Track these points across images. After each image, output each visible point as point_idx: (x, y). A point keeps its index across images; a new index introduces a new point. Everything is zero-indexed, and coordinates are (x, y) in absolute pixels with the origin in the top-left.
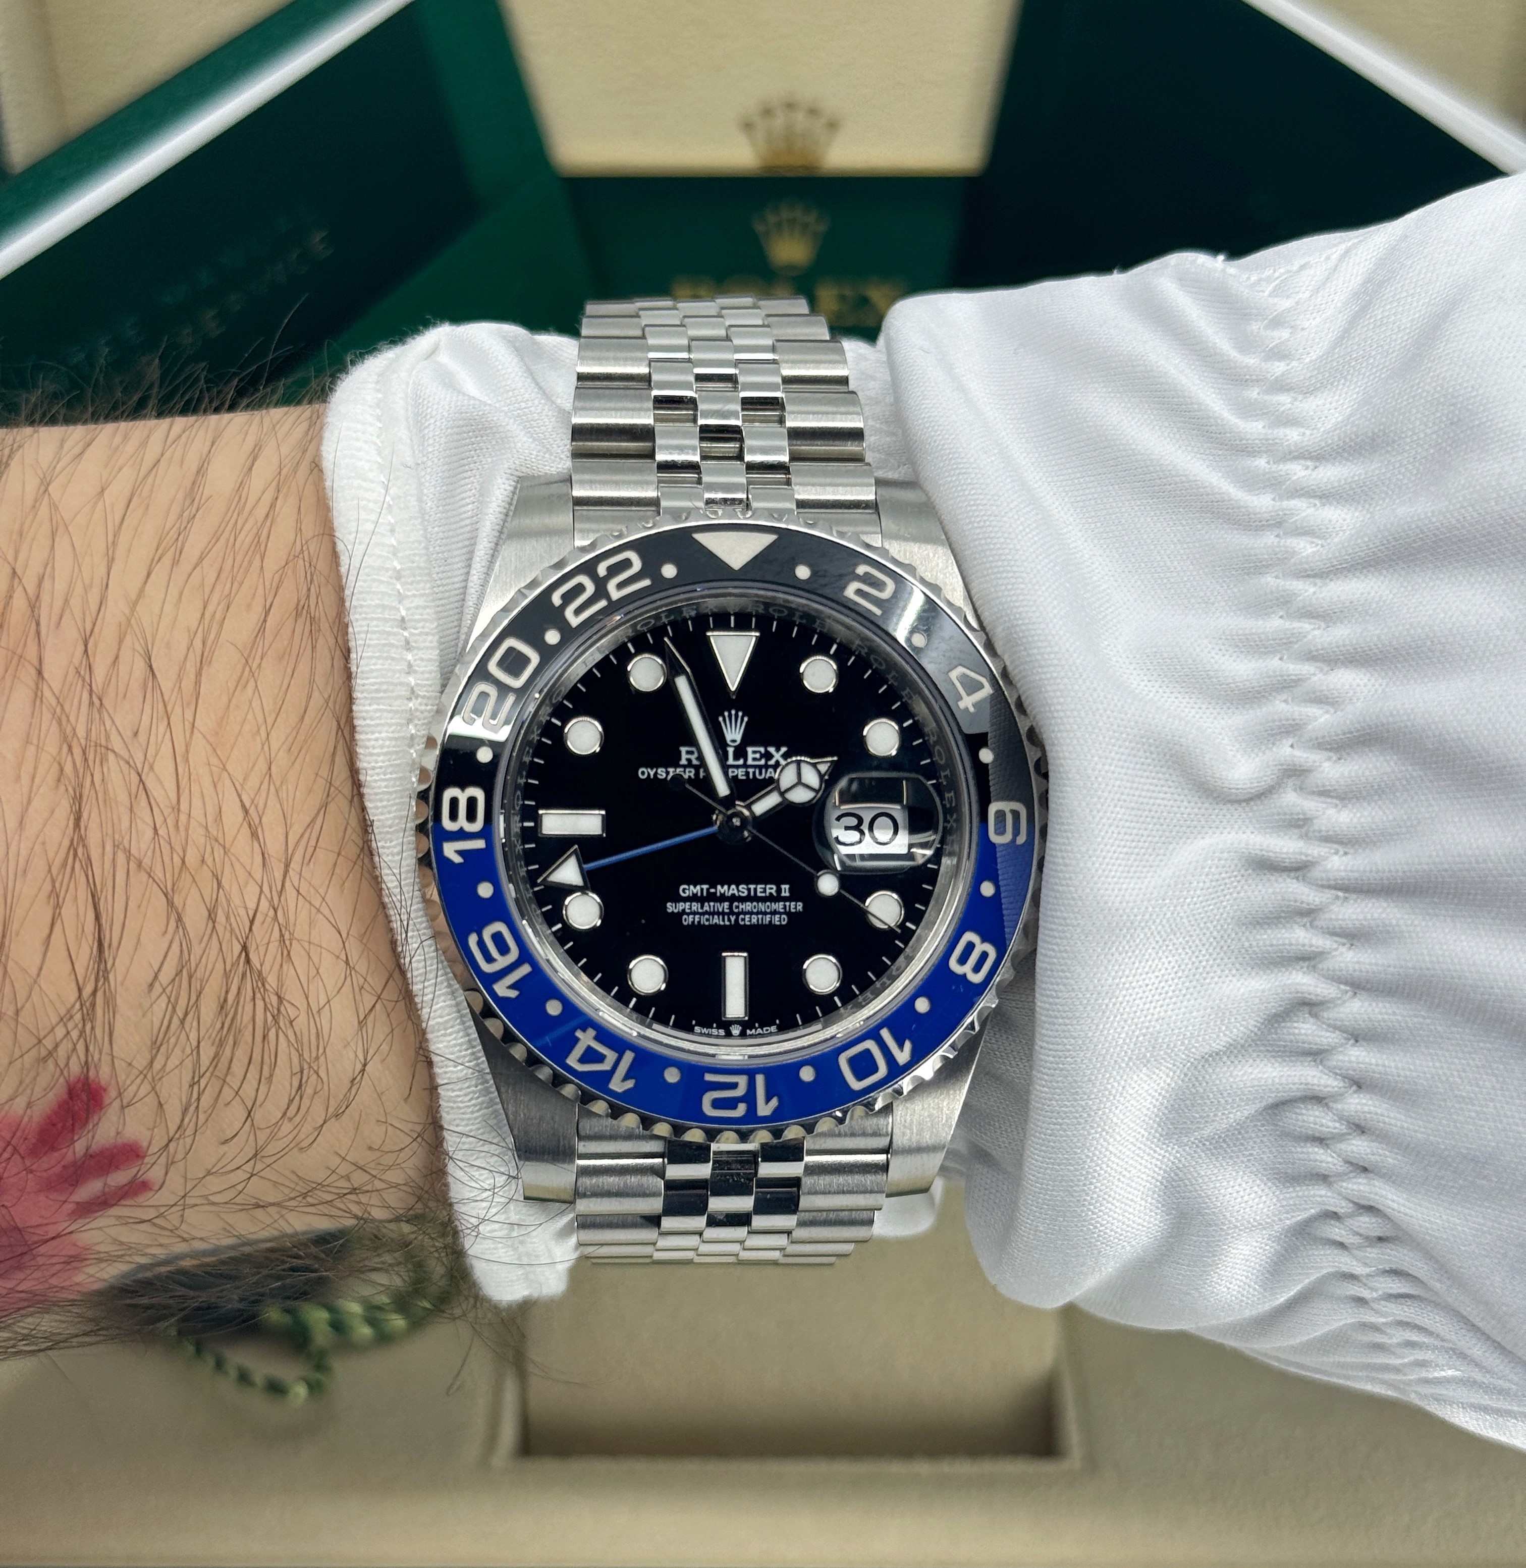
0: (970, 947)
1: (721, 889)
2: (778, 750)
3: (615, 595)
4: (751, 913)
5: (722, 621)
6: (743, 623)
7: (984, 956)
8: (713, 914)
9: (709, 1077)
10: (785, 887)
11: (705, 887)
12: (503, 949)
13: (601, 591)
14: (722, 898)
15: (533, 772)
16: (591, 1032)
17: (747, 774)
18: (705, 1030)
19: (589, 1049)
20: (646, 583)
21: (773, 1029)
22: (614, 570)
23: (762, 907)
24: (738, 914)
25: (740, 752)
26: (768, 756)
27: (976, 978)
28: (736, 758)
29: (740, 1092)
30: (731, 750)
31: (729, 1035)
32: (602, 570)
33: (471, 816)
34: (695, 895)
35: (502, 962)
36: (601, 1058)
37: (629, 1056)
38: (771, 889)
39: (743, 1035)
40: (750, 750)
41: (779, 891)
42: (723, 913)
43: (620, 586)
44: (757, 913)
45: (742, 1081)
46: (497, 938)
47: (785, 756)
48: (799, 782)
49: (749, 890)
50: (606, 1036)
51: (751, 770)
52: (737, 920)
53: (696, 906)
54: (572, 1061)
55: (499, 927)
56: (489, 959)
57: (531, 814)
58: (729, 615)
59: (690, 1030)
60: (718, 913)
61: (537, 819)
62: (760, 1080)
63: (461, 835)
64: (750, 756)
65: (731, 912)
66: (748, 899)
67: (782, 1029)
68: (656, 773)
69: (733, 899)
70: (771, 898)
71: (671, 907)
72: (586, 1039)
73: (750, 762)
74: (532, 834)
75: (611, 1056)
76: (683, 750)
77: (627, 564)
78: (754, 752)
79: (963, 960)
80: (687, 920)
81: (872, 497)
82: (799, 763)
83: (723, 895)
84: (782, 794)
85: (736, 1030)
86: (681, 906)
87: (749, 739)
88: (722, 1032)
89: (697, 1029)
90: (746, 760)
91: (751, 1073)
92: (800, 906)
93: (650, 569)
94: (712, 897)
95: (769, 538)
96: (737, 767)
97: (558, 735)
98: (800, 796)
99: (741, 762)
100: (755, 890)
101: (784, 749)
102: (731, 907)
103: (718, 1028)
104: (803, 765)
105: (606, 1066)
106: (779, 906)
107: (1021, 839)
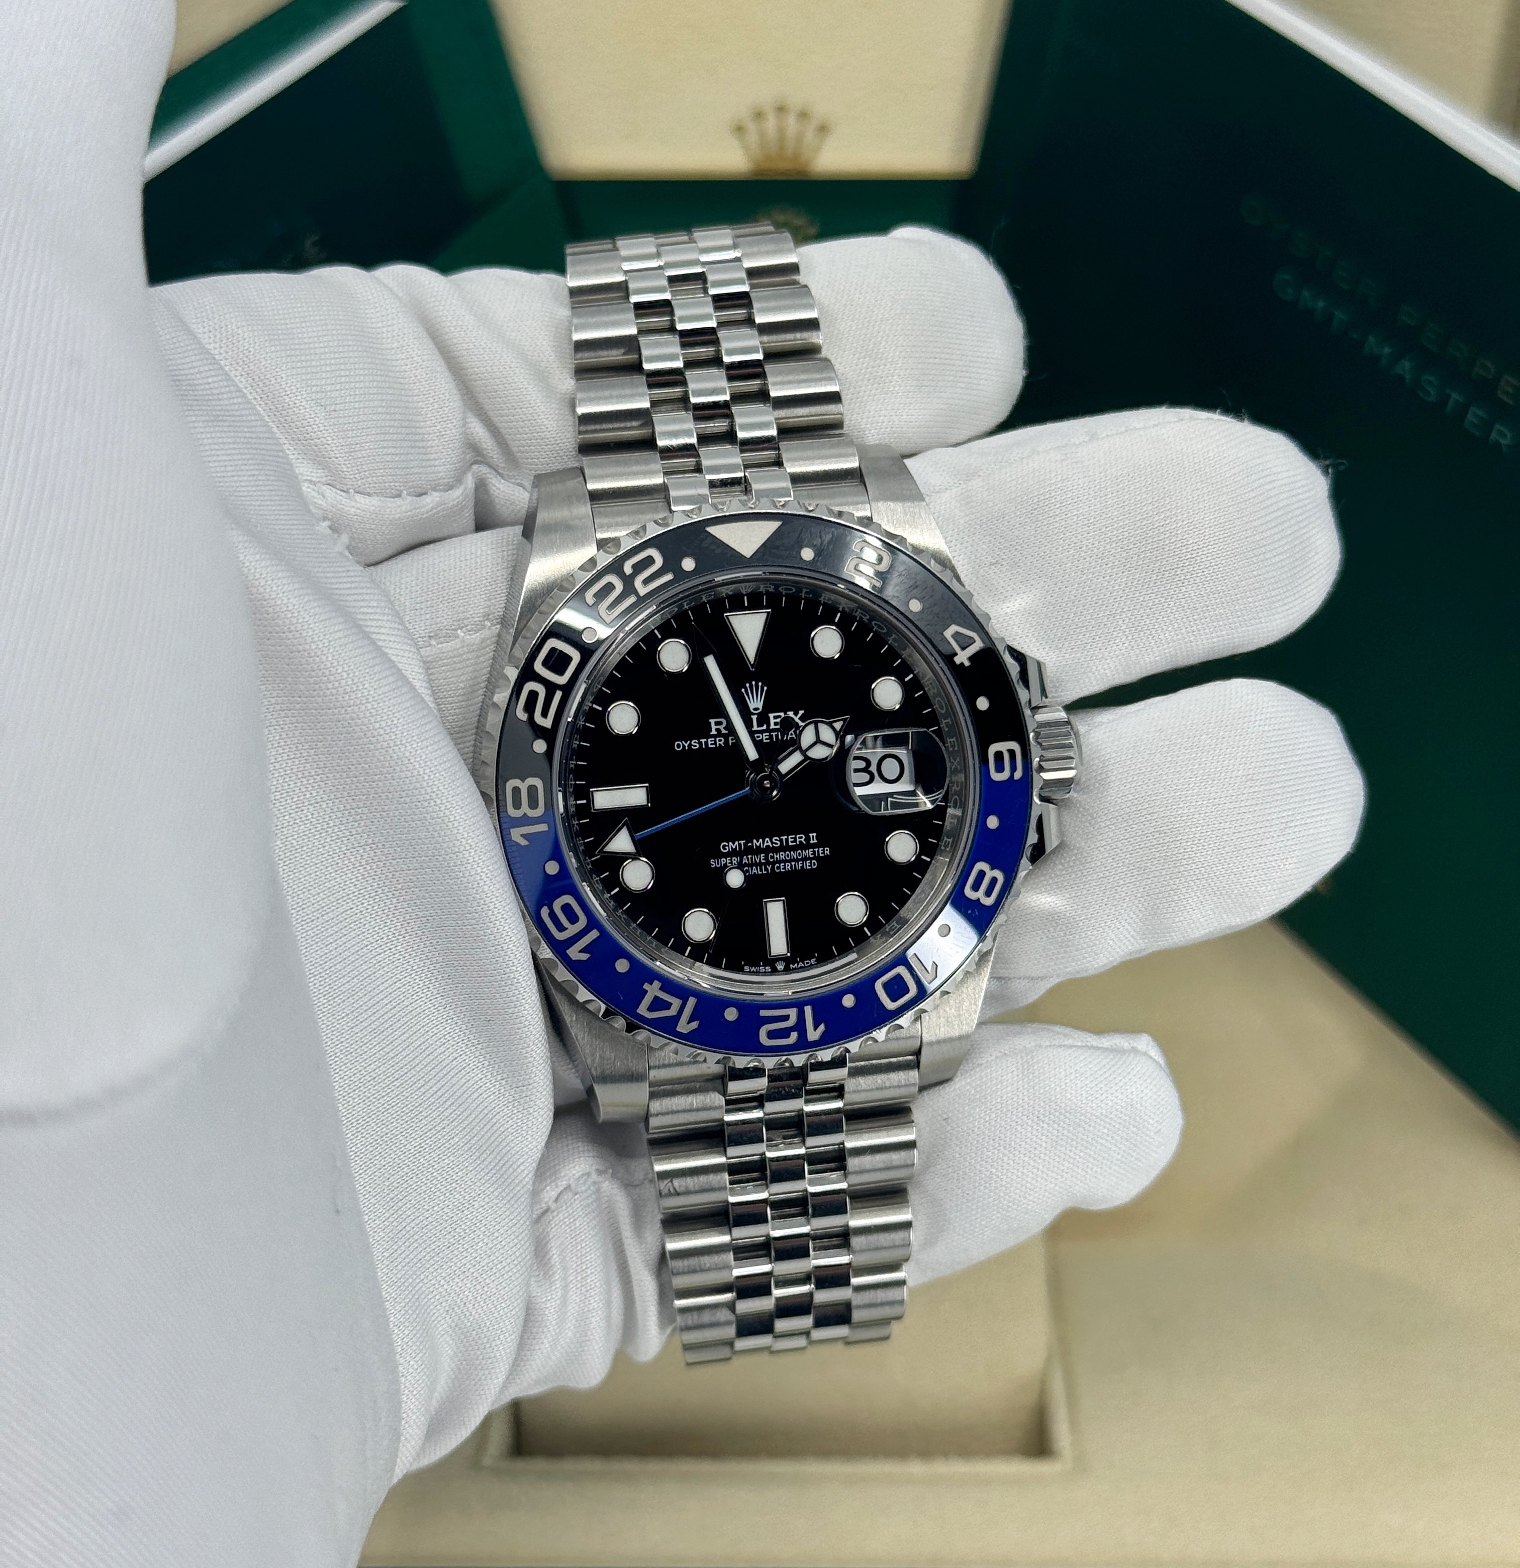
0: (982, 874)
1: (756, 843)
2: (796, 714)
3: (643, 591)
4: (785, 861)
5: (737, 604)
6: (755, 602)
7: (994, 881)
9: (763, 1013)
10: (812, 835)
11: (742, 842)
12: (573, 919)
13: (629, 589)
14: (759, 850)
15: (580, 753)
16: (657, 984)
17: (771, 737)
18: (753, 969)
19: (656, 998)
20: (669, 577)
21: (813, 961)
22: (639, 568)
23: (794, 855)
24: (773, 863)
25: (763, 719)
26: (788, 720)
27: (988, 901)
28: (759, 724)
29: (792, 1021)
30: (754, 718)
31: (774, 971)
32: (628, 569)
33: (533, 804)
34: (734, 850)
35: (572, 930)
36: (668, 1006)
37: (692, 1002)
38: (801, 838)
39: (787, 970)
40: (771, 716)
41: (808, 839)
42: (760, 864)
43: (646, 582)
44: (790, 861)
45: (793, 1013)
46: (566, 908)
47: (802, 719)
48: (818, 741)
49: (781, 841)
50: (669, 986)
51: (774, 734)
52: (773, 868)
53: (736, 860)
54: (642, 1010)
55: (567, 899)
56: (561, 928)
57: (584, 793)
58: (743, 596)
59: (740, 970)
60: (756, 864)
61: (589, 798)
62: (808, 1010)
63: (525, 821)
64: (772, 721)
65: (768, 862)
66: (782, 849)
67: (821, 961)
68: (690, 745)
69: (768, 850)
70: (801, 847)
71: (713, 863)
72: (653, 990)
73: (772, 726)
74: (586, 810)
75: (676, 1003)
76: (712, 721)
77: (650, 561)
78: (775, 717)
79: (976, 887)
81: (855, 464)
82: (816, 723)
83: (758, 848)
84: (804, 752)
85: (780, 966)
86: (723, 861)
87: (769, 707)
88: (770, 970)
89: (747, 968)
90: (768, 725)
91: (799, 1005)
92: (827, 851)
93: (672, 564)
94: (749, 851)
95: (774, 525)
96: (762, 732)
97: (600, 719)
98: (819, 753)
99: (765, 727)
100: (787, 840)
101: (801, 712)
102: (766, 858)
103: (765, 965)
104: (820, 725)
105: (672, 1012)
106: (809, 853)
107: (1018, 775)
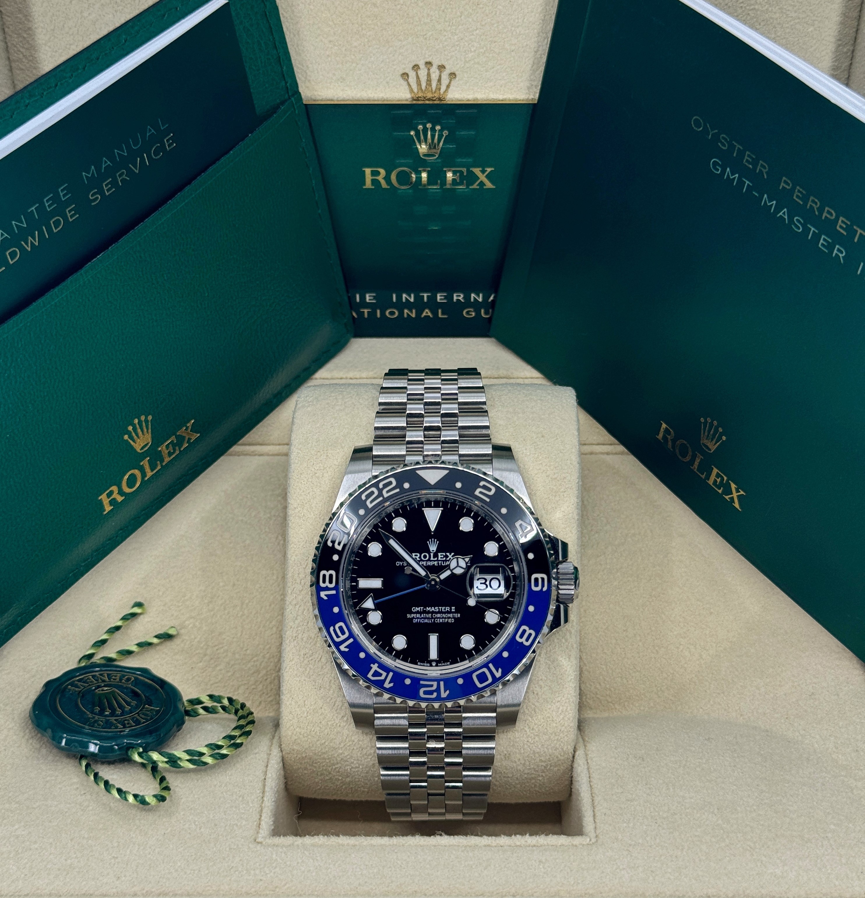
0: (524, 631)
1: (428, 609)
2: (450, 554)
3: (386, 495)
4: (440, 618)
5: (428, 504)
6: (437, 504)
7: (530, 635)
8: (425, 618)
9: (422, 682)
10: (453, 608)
11: (422, 608)
12: (343, 633)
13: (380, 494)
14: (429, 612)
15: (355, 563)
16: (376, 665)
17: (438, 563)
18: (422, 664)
19: (376, 671)
20: (398, 490)
21: (448, 663)
22: (385, 486)
23: (444, 615)
24: (435, 618)
25: (436, 555)
26: (447, 556)
27: (527, 644)
28: (434, 557)
29: (434, 688)
30: (432, 554)
31: (431, 666)
32: (381, 486)
33: (331, 582)
34: (418, 611)
35: (343, 637)
36: (381, 675)
37: (391, 674)
38: (448, 609)
39: (437, 665)
40: (439, 554)
41: (451, 609)
42: (429, 618)
43: (388, 492)
44: (442, 618)
45: (435, 684)
46: (341, 628)
47: (453, 556)
48: (458, 566)
49: (439, 609)
50: (382, 666)
51: (440, 562)
52: (434, 621)
53: (418, 616)
54: (370, 676)
55: (341, 624)
56: (338, 637)
57: (354, 580)
58: (432, 501)
59: (416, 664)
60: (427, 618)
61: (357, 582)
62: (442, 683)
63: (327, 589)
64: (440, 556)
65: (432, 618)
66: (439, 612)
67: (451, 663)
68: (403, 564)
69: (433, 612)
70: (448, 612)
71: (409, 616)
72: (375, 667)
73: (439, 559)
74: (355, 588)
75: (384, 674)
76: (413, 554)
77: (390, 483)
78: (441, 555)
79: (521, 636)
80: (415, 621)
81: (491, 452)
82: (457, 558)
83: (429, 611)
84: (451, 571)
85: (434, 664)
86: (413, 615)
87: (439, 550)
88: (428, 665)
89: (419, 663)
90: (438, 558)
91: (438, 681)
92: (459, 615)
93: (399, 485)
94: (424, 612)
95: (446, 472)
96: (434, 561)
97: (364, 549)
98: (459, 571)
99: (436, 559)
100: (442, 609)
101: (453, 554)
102: (432, 616)
103: (427, 663)
104: (459, 559)
105: (382, 678)
106: (451, 615)
107: (545, 589)
